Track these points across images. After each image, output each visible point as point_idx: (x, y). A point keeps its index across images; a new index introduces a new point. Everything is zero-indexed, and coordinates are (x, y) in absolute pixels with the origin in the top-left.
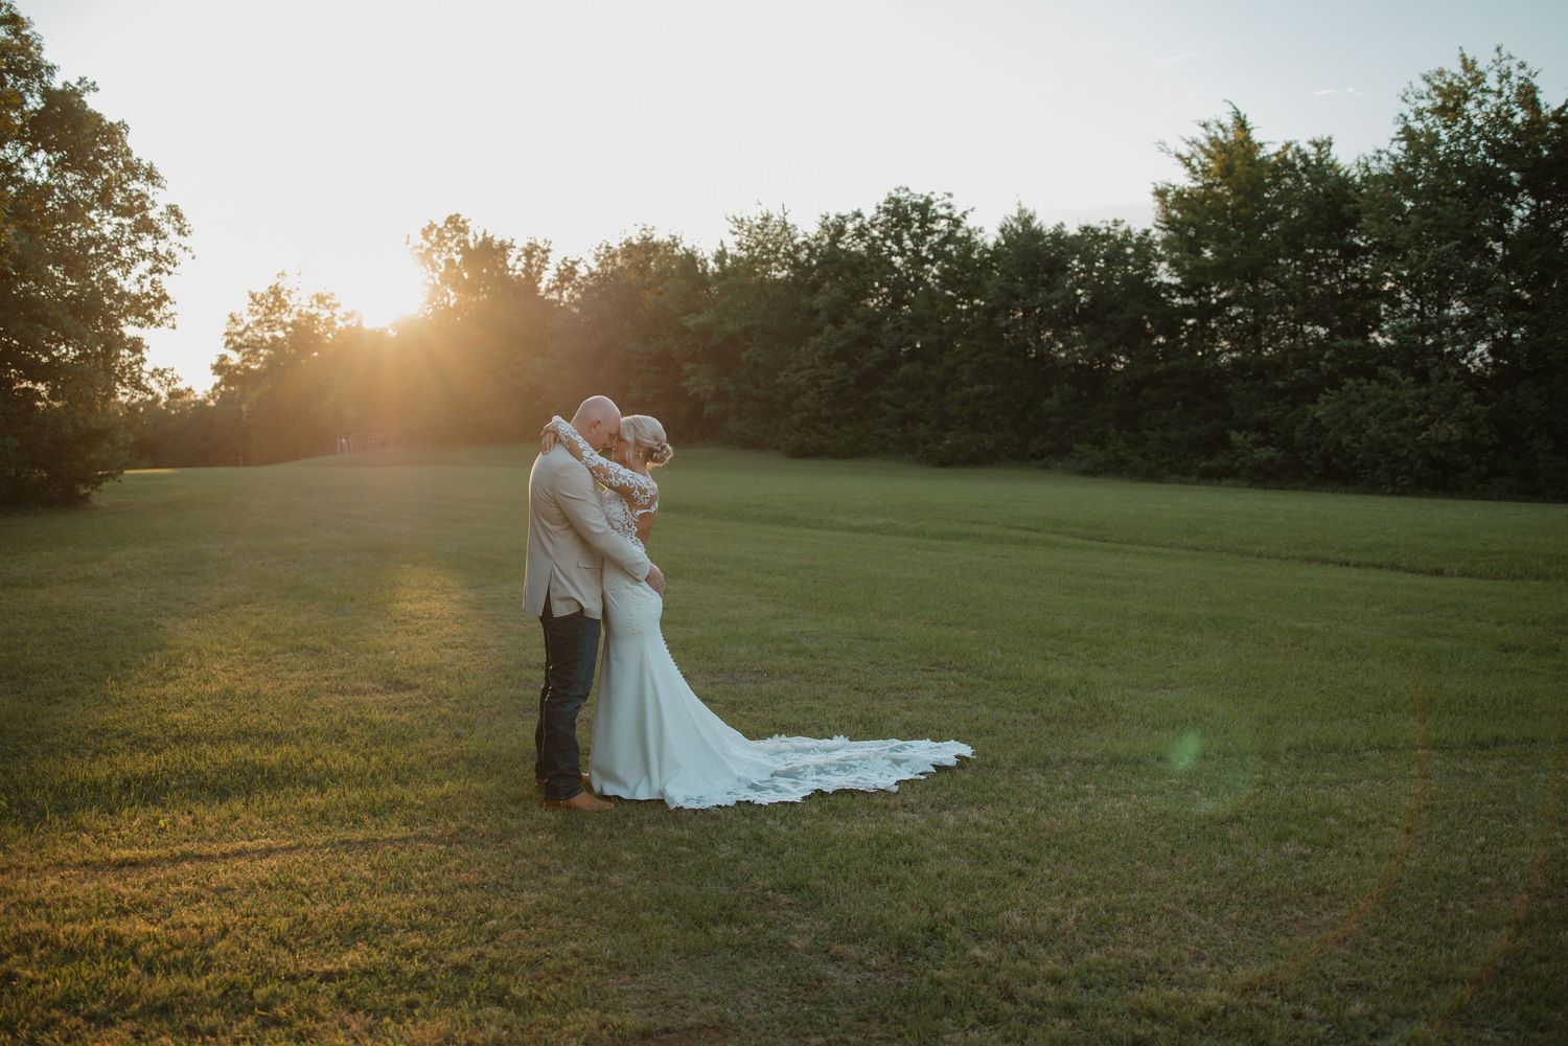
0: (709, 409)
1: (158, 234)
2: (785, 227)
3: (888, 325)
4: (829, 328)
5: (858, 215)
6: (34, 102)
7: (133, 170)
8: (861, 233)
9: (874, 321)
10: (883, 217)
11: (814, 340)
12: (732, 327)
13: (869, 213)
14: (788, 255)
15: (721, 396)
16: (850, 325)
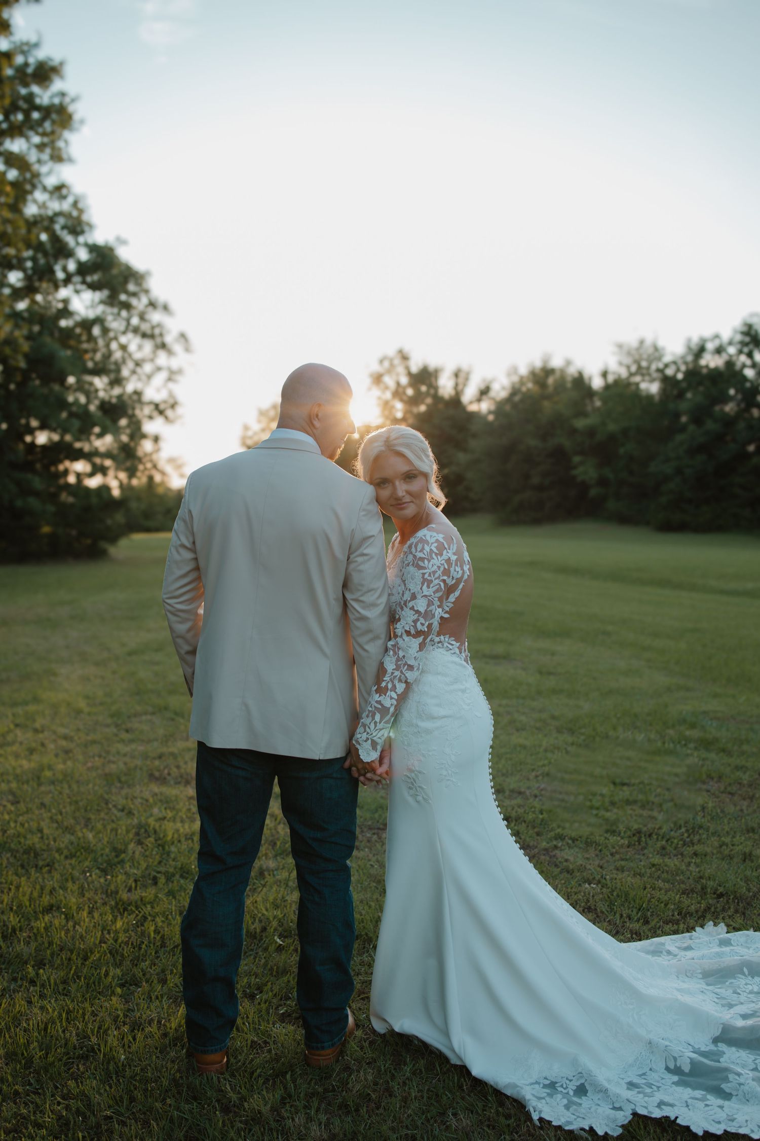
0: (593, 492)
1: (170, 352)
2: (656, 349)
3: (742, 425)
4: (692, 428)
5: (717, 336)
6: (83, 255)
7: (152, 304)
8: (719, 351)
9: (729, 422)
10: (739, 337)
11: (679, 437)
12: (612, 427)
13: (726, 335)
14: (659, 370)
15: (603, 482)
16: (710, 425)
